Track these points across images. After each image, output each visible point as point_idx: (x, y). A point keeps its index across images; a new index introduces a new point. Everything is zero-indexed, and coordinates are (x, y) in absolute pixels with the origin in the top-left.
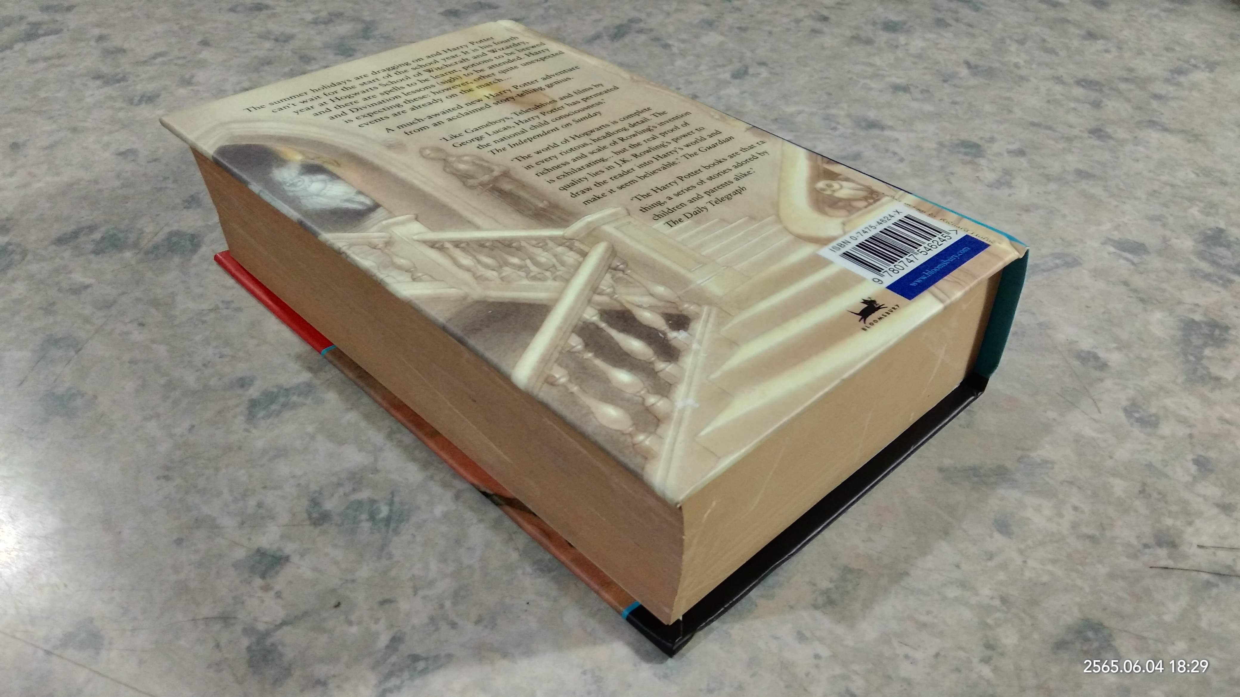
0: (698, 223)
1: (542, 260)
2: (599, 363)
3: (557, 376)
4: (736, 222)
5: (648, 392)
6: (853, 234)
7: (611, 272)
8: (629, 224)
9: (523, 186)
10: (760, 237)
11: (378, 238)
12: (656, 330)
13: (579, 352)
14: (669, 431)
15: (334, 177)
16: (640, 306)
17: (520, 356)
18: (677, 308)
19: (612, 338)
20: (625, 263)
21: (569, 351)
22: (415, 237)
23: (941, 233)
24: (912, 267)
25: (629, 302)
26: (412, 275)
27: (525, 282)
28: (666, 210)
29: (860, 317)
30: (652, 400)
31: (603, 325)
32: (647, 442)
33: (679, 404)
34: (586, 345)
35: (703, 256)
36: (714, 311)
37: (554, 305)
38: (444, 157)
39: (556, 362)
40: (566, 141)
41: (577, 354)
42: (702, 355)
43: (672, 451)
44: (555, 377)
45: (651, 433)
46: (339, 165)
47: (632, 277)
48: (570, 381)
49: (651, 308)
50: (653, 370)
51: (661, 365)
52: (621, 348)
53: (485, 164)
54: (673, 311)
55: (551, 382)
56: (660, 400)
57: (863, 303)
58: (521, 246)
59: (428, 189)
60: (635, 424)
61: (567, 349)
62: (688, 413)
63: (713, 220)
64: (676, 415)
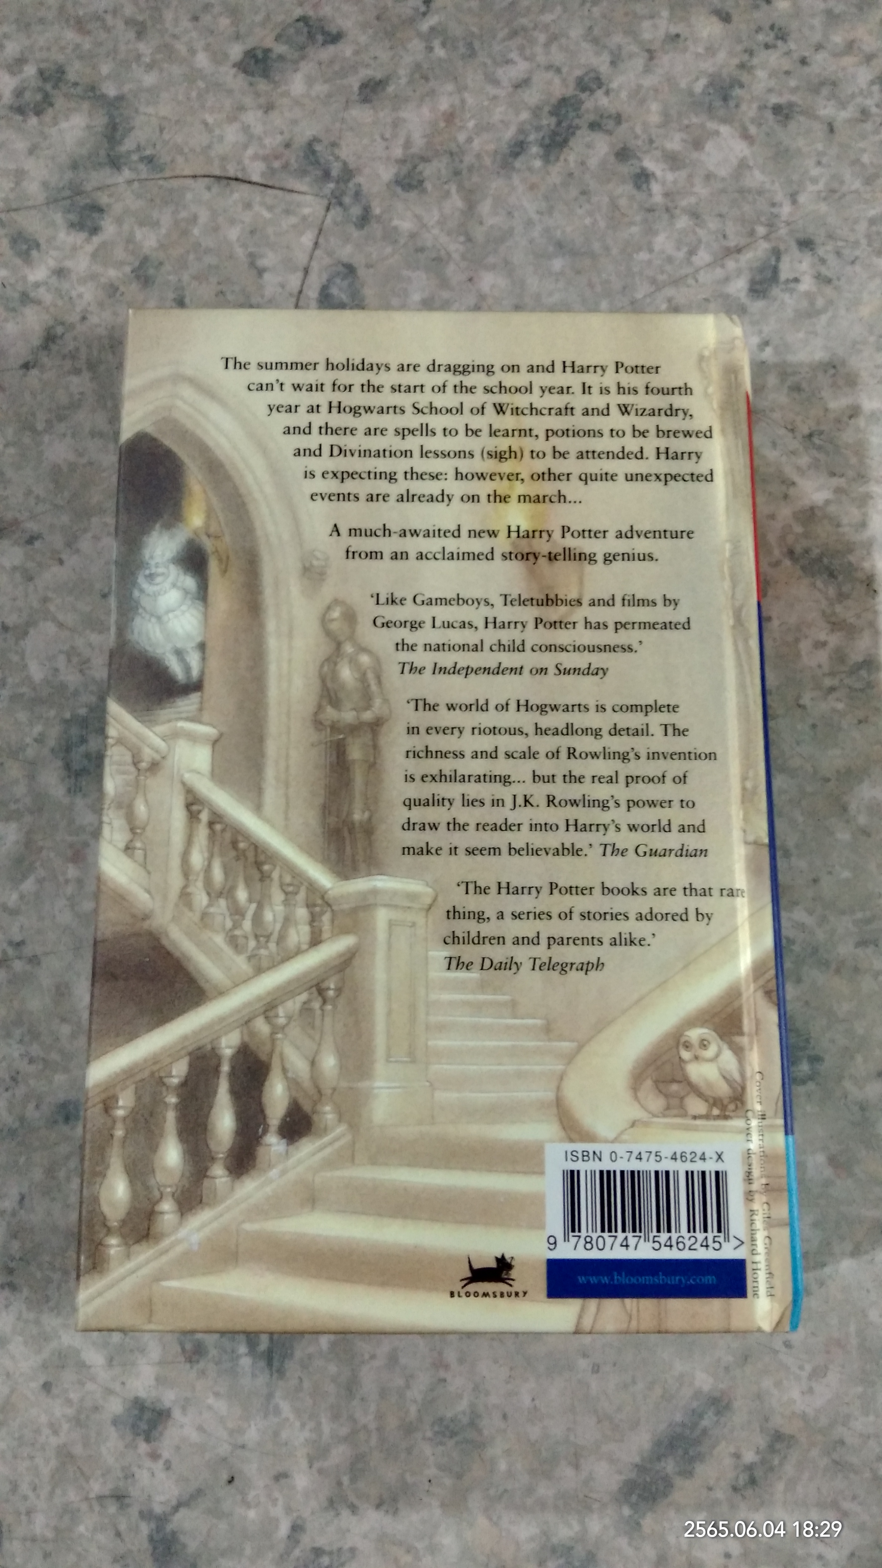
0: (482, 987)
1: (268, 916)
2: (171, 1116)
3: (121, 1103)
4: (522, 1018)
5: (173, 1195)
6: (621, 1149)
7: (311, 994)
8: (411, 927)
9: (373, 765)
10: (515, 1067)
11: (152, 748)
12: (265, 1117)
13: (168, 1088)
14: (144, 1254)
15: (203, 594)
16: (284, 1070)
17: (117, 1046)
18: (315, 1103)
19: (215, 1093)
20: (339, 991)
21: (161, 1078)
22: (187, 776)
23: (719, 1230)
24: (619, 1254)
25: (281, 1055)
26: (131, 841)
27: (219, 940)
28: (473, 934)
29: (469, 1275)
30: (167, 1206)
31: (225, 1068)
32: (112, 1251)
33: (182, 1233)
34: (184, 1084)
35: (427, 1046)
36: (348, 1138)
37: (215, 998)
38: (342, 638)
39: (136, 1083)
40: (506, 707)
41: (164, 1089)
42: (268, 1190)
43: (123, 1278)
44: (117, 1102)
45: (126, 1244)
46: (224, 572)
47: (323, 1020)
48: (124, 1119)
49: (293, 1083)
50: (207, 1169)
51: (218, 1171)
52: (207, 1115)
53: (374, 688)
54: (307, 1107)
55: (108, 1105)
56: (172, 1212)
57: (497, 1258)
58: (269, 877)
59: (273, 692)
60: (124, 1222)
61: (162, 1074)
62: (179, 1249)
63: (504, 994)
64: (166, 1243)
